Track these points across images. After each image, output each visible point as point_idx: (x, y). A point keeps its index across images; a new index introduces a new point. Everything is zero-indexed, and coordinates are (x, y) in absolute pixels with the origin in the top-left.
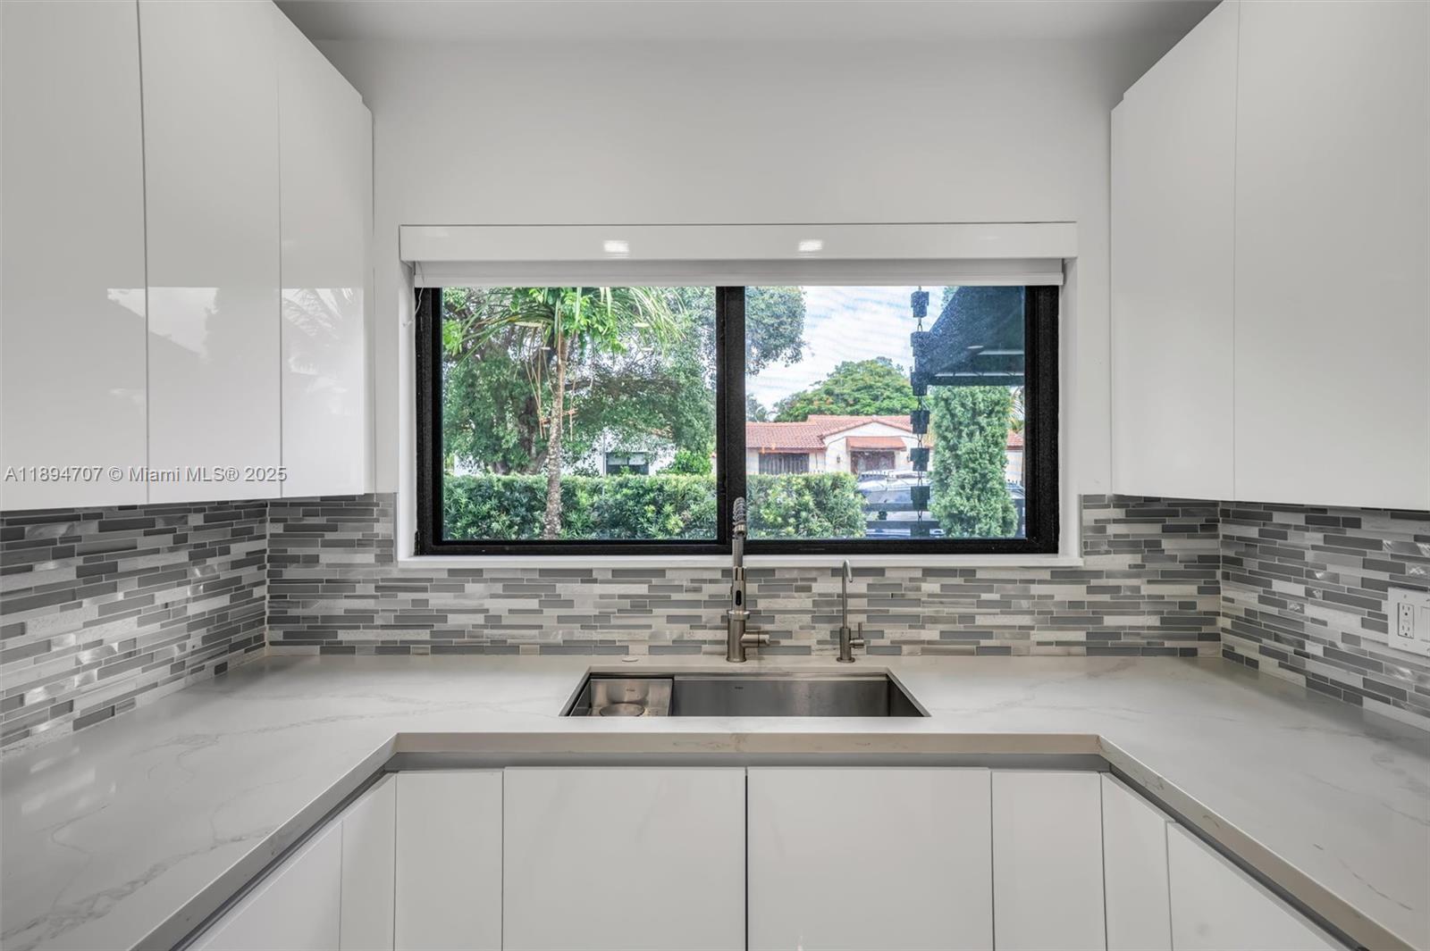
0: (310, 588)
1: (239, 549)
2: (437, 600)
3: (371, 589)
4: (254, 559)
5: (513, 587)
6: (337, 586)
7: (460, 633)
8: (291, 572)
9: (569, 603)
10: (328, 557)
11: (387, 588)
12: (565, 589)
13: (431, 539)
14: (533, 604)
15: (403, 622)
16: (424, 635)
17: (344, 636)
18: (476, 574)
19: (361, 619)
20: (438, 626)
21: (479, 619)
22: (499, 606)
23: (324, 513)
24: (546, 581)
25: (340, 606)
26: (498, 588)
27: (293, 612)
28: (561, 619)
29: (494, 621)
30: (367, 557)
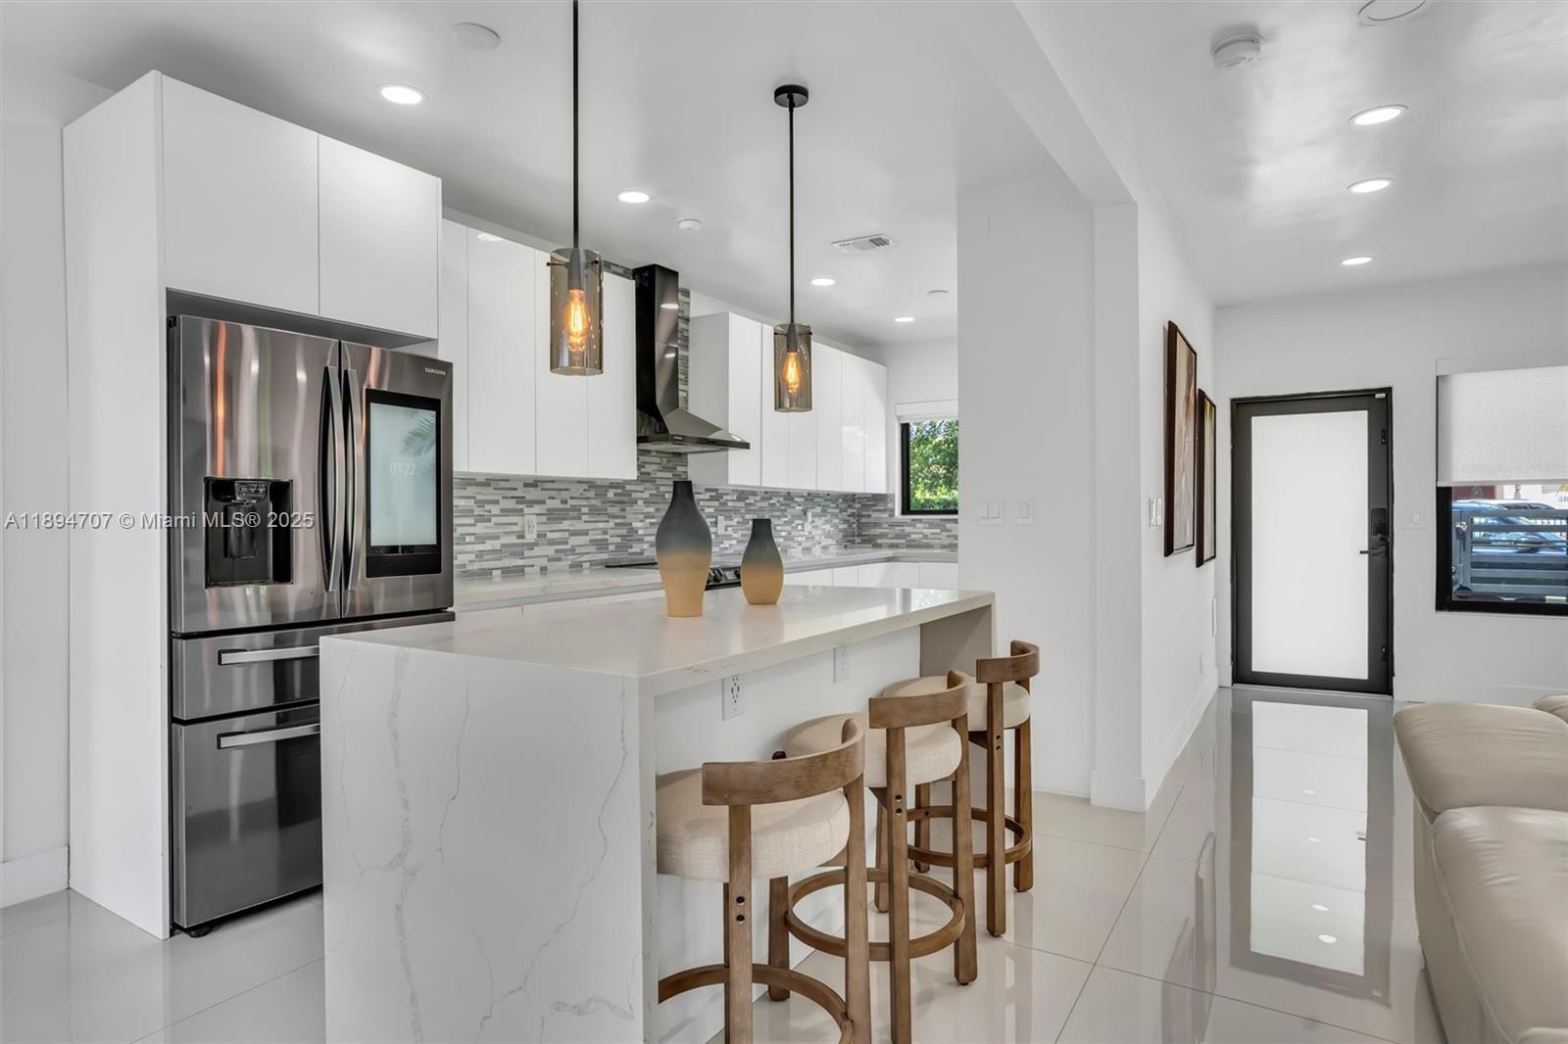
0: (868, 525)
1: (850, 511)
2: (908, 529)
3: (887, 526)
4: (852, 515)
5: (932, 525)
6: (877, 525)
7: (915, 541)
8: (863, 520)
9: (950, 531)
10: (875, 515)
11: (892, 525)
12: (948, 526)
13: (906, 509)
14: (938, 531)
15: (897, 537)
16: (903, 541)
17: (879, 541)
18: (920, 521)
19: (883, 535)
20: (909, 538)
21: (921, 536)
22: (927, 531)
23: (874, 500)
24: (943, 523)
25: (878, 531)
26: (927, 525)
27: (863, 533)
28: (948, 536)
29: (926, 537)
30: (886, 515)
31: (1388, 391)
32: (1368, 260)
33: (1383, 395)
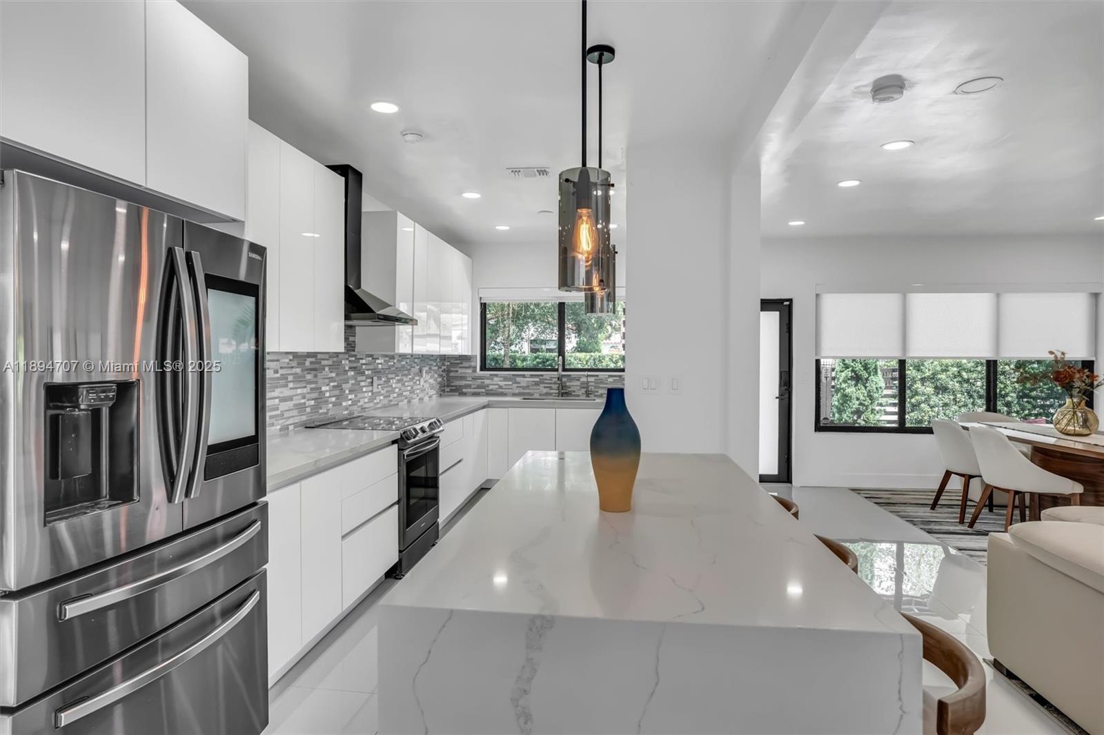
0: (456, 378)
1: (443, 367)
2: (487, 382)
3: (471, 379)
4: (444, 371)
5: (506, 379)
6: (463, 378)
7: (492, 390)
8: (452, 374)
9: (519, 383)
10: (460, 371)
11: (474, 379)
12: (518, 379)
13: (483, 368)
14: (511, 383)
15: (478, 387)
16: (484, 390)
17: (464, 390)
18: (496, 375)
19: (469, 386)
20: (487, 388)
21: (497, 387)
22: (502, 383)
23: (460, 360)
24: (514, 377)
25: (463, 383)
26: (502, 379)
27: (452, 384)
28: (518, 387)
29: (501, 387)
30: (470, 371)
31: (791, 300)
32: (802, 223)
33: (788, 303)
